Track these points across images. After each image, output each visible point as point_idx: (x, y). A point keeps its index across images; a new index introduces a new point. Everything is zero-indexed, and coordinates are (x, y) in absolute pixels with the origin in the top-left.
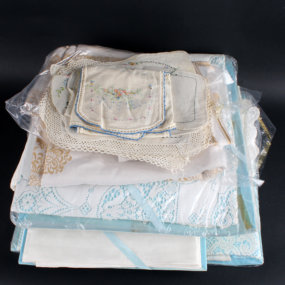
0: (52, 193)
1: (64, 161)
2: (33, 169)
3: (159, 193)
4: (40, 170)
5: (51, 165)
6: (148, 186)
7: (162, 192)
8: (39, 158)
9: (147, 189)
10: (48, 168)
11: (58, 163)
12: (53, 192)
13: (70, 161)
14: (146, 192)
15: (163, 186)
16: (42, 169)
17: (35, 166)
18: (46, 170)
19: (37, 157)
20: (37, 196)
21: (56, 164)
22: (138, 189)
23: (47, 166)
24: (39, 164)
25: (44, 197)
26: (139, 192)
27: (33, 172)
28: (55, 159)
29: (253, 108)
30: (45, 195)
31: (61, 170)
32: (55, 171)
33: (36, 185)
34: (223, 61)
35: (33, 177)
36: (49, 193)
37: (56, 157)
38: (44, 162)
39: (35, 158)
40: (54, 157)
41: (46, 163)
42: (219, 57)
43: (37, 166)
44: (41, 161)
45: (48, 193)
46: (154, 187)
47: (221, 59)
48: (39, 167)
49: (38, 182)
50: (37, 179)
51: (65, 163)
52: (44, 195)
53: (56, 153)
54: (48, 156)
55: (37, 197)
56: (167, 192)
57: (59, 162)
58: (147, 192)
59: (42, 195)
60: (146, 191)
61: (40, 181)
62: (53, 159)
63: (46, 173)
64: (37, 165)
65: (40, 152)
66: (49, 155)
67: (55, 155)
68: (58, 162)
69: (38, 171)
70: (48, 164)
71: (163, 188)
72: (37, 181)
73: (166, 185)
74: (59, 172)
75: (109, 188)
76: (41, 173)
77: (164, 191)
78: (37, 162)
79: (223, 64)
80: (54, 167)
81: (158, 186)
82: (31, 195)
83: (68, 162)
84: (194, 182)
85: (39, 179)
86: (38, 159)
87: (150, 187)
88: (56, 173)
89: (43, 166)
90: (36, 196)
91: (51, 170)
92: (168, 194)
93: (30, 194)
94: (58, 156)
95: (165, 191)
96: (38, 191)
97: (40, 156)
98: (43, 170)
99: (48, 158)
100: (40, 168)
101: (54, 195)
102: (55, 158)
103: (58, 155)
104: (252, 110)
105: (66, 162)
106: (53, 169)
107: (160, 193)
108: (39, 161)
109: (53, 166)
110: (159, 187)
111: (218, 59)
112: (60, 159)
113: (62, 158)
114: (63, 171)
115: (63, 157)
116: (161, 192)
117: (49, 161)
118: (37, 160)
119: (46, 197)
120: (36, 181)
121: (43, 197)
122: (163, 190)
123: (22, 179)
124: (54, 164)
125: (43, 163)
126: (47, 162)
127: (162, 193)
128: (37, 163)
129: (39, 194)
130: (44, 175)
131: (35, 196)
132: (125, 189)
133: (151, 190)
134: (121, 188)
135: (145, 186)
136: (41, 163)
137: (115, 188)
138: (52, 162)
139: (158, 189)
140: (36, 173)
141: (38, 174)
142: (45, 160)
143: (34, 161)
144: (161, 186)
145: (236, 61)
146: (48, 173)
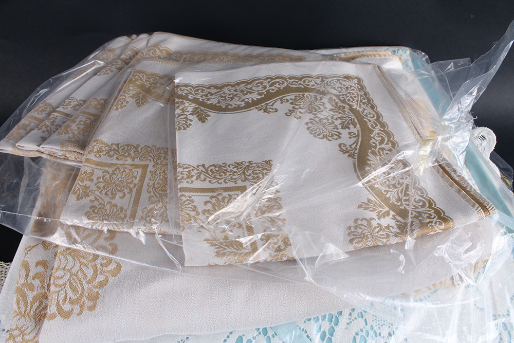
1: (101, 278)
2: (19, 308)
3: (357, 334)
4: (38, 307)
5: (66, 294)
6: (327, 318)
7: (364, 332)
8: (37, 274)
9: (326, 326)
10: (58, 302)
11: (86, 286)
13: (116, 278)
14: (325, 335)
15: (364, 314)
16: (43, 306)
17: (25, 297)
18: (52, 309)
19: (31, 274)
21: (80, 290)
22: (303, 330)
23: (55, 296)
24: (35, 293)
26: (308, 337)
27: (19, 317)
28: (76, 275)
29: (480, 131)
31: (91, 304)
32: (77, 308)
34: (407, 56)
35: (16, 332)
37: (81, 269)
38: (49, 286)
39: (27, 276)
40: (74, 271)
41: (52, 288)
42: (398, 50)
43: (30, 299)
44: (42, 282)
46: (344, 320)
47: (404, 52)
48: (35, 299)
50: (27, 337)
51: (102, 285)
53: (81, 259)
54: (58, 268)
56: (375, 328)
57: (88, 282)
58: (328, 335)
60: (324, 333)
62: (72, 274)
63: (53, 317)
64: (30, 295)
65: (40, 258)
66: (62, 266)
67: (78, 264)
68: (84, 282)
69: (32, 313)
70: (58, 289)
71: (365, 319)
74: (86, 311)
75: (228, 337)
76: (40, 317)
77: (368, 328)
78: (31, 287)
79: (408, 60)
80: (74, 297)
81: (350, 314)
83: (111, 279)
84: (432, 293)
85: (34, 338)
86: (34, 278)
87: (333, 319)
88: (79, 314)
89: (45, 297)
91: (67, 307)
92: (380, 334)
94: (85, 265)
95: (372, 327)
97: (40, 269)
98: (46, 308)
99: (59, 273)
100: (37, 304)
102: (78, 272)
103: (85, 262)
104: (480, 133)
105: (106, 280)
106: (72, 302)
107: (360, 333)
108: (37, 283)
109: (70, 294)
110: (356, 318)
111: (398, 52)
112: (90, 273)
113: (96, 271)
114: (98, 308)
115: (99, 266)
116: (362, 330)
117: (61, 282)
118: (30, 280)
122: (366, 324)
124: (74, 289)
125: (46, 287)
126: (56, 285)
127: (364, 334)
128: (30, 290)
130: (47, 324)
132: (270, 333)
133: (335, 327)
134: (260, 333)
135: (320, 320)
136: (43, 287)
137: (244, 335)
138: (68, 284)
139: (353, 322)
140: (27, 318)
141: (31, 321)
142: (52, 278)
143: (23, 285)
144: (358, 314)
145: (427, 57)
146: (59, 317)
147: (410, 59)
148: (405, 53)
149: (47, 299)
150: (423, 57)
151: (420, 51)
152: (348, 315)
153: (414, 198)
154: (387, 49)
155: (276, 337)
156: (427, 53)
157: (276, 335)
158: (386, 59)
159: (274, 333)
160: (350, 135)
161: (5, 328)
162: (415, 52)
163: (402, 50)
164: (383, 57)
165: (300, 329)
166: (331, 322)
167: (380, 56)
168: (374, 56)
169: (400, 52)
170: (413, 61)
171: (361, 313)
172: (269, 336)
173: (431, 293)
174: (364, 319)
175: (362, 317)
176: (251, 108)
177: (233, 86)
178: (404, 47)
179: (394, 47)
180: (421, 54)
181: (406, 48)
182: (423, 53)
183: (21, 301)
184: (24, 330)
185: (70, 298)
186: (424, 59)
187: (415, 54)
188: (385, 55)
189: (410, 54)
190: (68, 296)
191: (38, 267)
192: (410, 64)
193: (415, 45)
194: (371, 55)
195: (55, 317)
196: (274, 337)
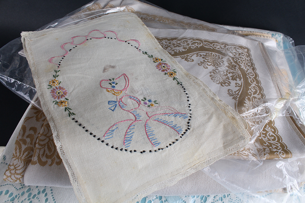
0: (44, 195)
2: (16, 153)
4: (27, 155)
5: (45, 151)
6: (200, 197)
8: (29, 135)
9: (198, 201)
10: (39, 155)
12: (45, 193)
15: (223, 198)
16: (30, 155)
17: (20, 148)
18: (35, 159)
19: (26, 134)
20: (18, 196)
21: (53, 150)
22: (184, 201)
23: (38, 151)
24: (26, 146)
25: (29, 199)
27: (15, 158)
28: (52, 140)
30: (32, 196)
31: (58, 160)
32: (49, 161)
33: (16, 181)
34: (280, 39)
35: (12, 167)
36: (39, 193)
38: (35, 143)
39: (24, 135)
40: (51, 138)
41: (37, 145)
42: (276, 34)
43: (23, 149)
44: (32, 140)
45: (37, 193)
46: (210, 200)
48: (26, 150)
49: (19, 176)
50: (18, 172)
52: (30, 194)
55: (17, 198)
59: (26, 195)
61: (23, 176)
62: (50, 140)
63: (34, 163)
64: (24, 147)
65: (33, 126)
66: (45, 134)
69: (23, 158)
70: (40, 147)
72: (18, 174)
73: (228, 196)
74: (54, 164)
76: (27, 161)
78: (25, 142)
80: (49, 154)
81: (215, 197)
82: (9, 193)
85: (22, 173)
86: (27, 137)
87: (204, 198)
88: (51, 165)
90: (16, 196)
91: (44, 159)
93: (7, 192)
96: (22, 187)
99: (43, 137)
100: (26, 153)
101: (47, 197)
106: (47, 157)
108: (28, 140)
109: (47, 152)
110: (217, 200)
111: (275, 35)
114: (62, 164)
117: (42, 143)
118: (25, 138)
119: (32, 199)
120: (16, 176)
121: (27, 199)
123: (3, 162)
125: (33, 144)
126: (39, 144)
128: (24, 144)
129: (23, 194)
130: (30, 167)
131: (14, 196)
132: (163, 199)
134: (157, 198)
135: (195, 197)
136: (31, 144)
137: (147, 197)
138: (47, 145)
139: (215, 202)
140: (20, 160)
141: (21, 162)
142: (38, 140)
143: (20, 140)
144: (220, 198)
145: (293, 41)
146: (38, 164)
147: (282, 41)
148: (280, 37)
149: (33, 151)
150: (291, 41)
151: (290, 37)
152: (213, 197)
153: (269, 133)
154: (269, 32)
155: (166, 202)
156: (293, 39)
157: (167, 201)
158: (267, 39)
159: (165, 199)
160: (236, 85)
161: (8, 163)
162: (286, 37)
163: (278, 35)
164: (266, 38)
165: (182, 200)
166: (202, 199)
167: (264, 36)
168: (260, 36)
169: (277, 36)
170: (284, 43)
171: (222, 197)
172: (162, 201)
173: (268, 194)
174: (223, 201)
175: (222, 200)
176: (178, 56)
177: (168, 40)
178: (279, 33)
179: (273, 32)
180: (290, 39)
181: (281, 34)
182: (291, 39)
183: (18, 149)
184: (17, 167)
185: (46, 154)
186: (291, 42)
187: (286, 38)
188: (267, 37)
189: (283, 38)
190: (46, 153)
191: (31, 131)
192: (282, 44)
193: (287, 33)
194: (258, 36)
195: (36, 164)
196: (165, 202)
